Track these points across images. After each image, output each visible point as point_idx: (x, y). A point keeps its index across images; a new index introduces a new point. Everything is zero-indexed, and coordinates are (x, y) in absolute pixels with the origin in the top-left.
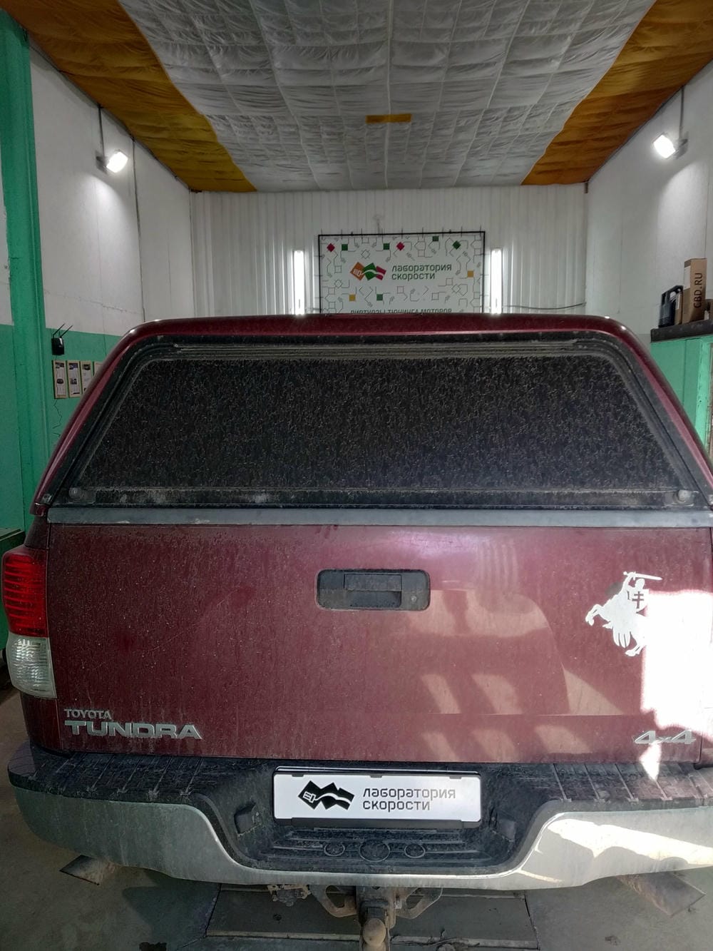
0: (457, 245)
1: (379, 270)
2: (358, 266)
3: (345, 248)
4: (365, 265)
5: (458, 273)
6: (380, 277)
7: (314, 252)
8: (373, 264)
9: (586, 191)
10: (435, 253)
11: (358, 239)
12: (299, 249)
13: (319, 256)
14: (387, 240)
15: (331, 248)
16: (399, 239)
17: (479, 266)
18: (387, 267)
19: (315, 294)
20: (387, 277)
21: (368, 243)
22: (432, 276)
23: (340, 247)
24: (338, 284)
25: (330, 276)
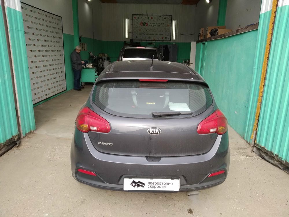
0: (165, 18)
1: (146, 24)
2: (142, 23)
3: (138, 18)
4: (143, 22)
5: (165, 25)
6: (147, 26)
7: (131, 19)
8: (145, 22)
9: (196, 6)
10: (160, 20)
11: (142, 16)
12: (127, 18)
14: (149, 16)
15: (135, 18)
16: (151, 16)
17: (170, 24)
18: (149, 23)
19: (131, 29)
20: (148, 25)
21: (144, 17)
22: (159, 26)
23: (137, 18)
24: (137, 27)
25: (135, 25)
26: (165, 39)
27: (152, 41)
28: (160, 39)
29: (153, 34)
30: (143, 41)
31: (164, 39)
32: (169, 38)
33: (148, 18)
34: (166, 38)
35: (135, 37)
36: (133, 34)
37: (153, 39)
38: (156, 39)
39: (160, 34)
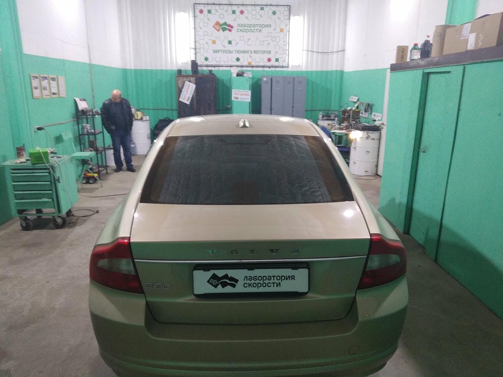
0: (274, 13)
1: (229, 26)
2: (217, 23)
3: (209, 12)
4: (222, 22)
5: (275, 29)
6: (230, 31)
7: (191, 14)
8: (226, 22)
10: (261, 16)
11: (217, 7)
12: (182, 11)
13: (195, 16)
14: (234, 8)
15: (201, 12)
16: (241, 8)
17: (286, 26)
18: (234, 24)
20: (234, 30)
21: (223, 9)
22: (260, 31)
23: (207, 11)
24: (206, 33)
25: (201, 28)
26: (277, 64)
27: (245, 69)
28: (262, 64)
29: (244, 52)
30: (221, 68)
31: (273, 63)
32: (285, 61)
33: (234, 12)
34: (277, 60)
35: (203, 60)
36: (198, 50)
37: (246, 63)
38: (253, 64)
39: (264, 52)
